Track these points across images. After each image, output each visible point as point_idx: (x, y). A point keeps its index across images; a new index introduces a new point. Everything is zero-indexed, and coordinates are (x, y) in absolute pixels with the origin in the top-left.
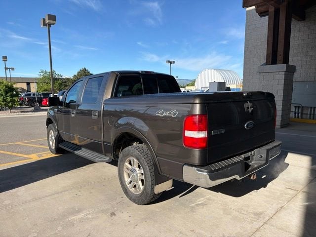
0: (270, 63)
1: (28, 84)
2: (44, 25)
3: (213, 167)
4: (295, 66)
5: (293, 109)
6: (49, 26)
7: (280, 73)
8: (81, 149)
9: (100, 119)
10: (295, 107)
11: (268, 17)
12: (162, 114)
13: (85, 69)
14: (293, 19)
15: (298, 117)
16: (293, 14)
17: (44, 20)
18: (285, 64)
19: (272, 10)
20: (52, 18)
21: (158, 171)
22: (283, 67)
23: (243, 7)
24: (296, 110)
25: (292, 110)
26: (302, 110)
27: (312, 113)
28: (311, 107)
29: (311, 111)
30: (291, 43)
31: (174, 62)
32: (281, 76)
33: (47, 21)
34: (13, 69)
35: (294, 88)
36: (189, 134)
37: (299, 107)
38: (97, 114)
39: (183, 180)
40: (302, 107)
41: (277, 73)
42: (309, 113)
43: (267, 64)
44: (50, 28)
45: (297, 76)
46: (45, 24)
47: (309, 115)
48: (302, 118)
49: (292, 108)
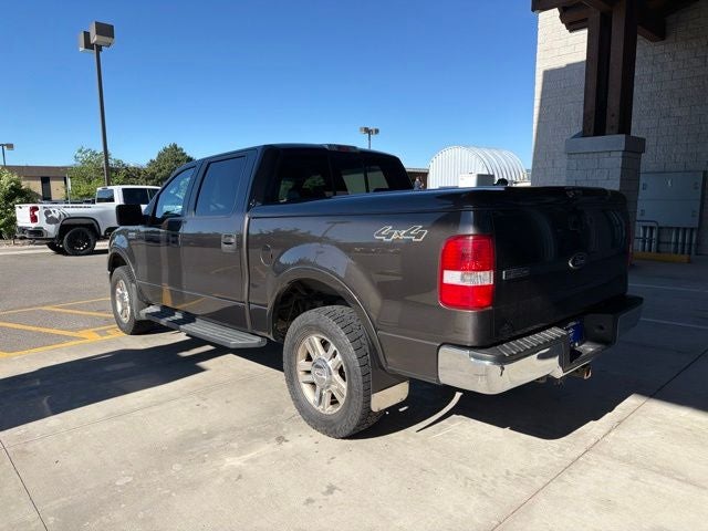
0: (592, 132)
1: (45, 181)
2: (86, 47)
3: (506, 350)
4: (645, 140)
5: (639, 232)
6: (99, 48)
7: (613, 154)
8: (194, 321)
9: (241, 252)
10: (645, 228)
11: (585, 32)
12: (388, 236)
13: (175, 146)
14: (639, 37)
15: (650, 250)
16: (639, 27)
17: (87, 35)
18: (623, 136)
19: (595, 16)
20: (105, 30)
21: (379, 362)
22: (619, 140)
23: (533, 10)
24: (645, 235)
25: (637, 235)
26: (659, 235)
27: (680, 241)
28: (678, 229)
29: (677, 235)
30: (636, 89)
31: (377, 131)
32: (615, 161)
33: (94, 39)
34: (10, 146)
35: (641, 186)
36: (452, 277)
37: (651, 228)
38: (233, 240)
39: (438, 380)
40: (660, 228)
41: (606, 155)
42: (673, 240)
43: (584, 134)
44: (101, 54)
45: (647, 161)
46: (88, 45)
47: (673, 246)
48: (658, 251)
49: (637, 230)
